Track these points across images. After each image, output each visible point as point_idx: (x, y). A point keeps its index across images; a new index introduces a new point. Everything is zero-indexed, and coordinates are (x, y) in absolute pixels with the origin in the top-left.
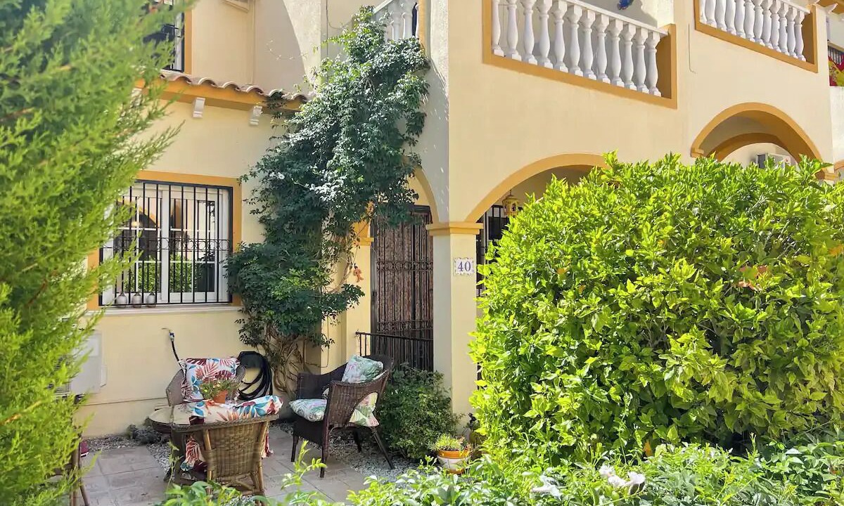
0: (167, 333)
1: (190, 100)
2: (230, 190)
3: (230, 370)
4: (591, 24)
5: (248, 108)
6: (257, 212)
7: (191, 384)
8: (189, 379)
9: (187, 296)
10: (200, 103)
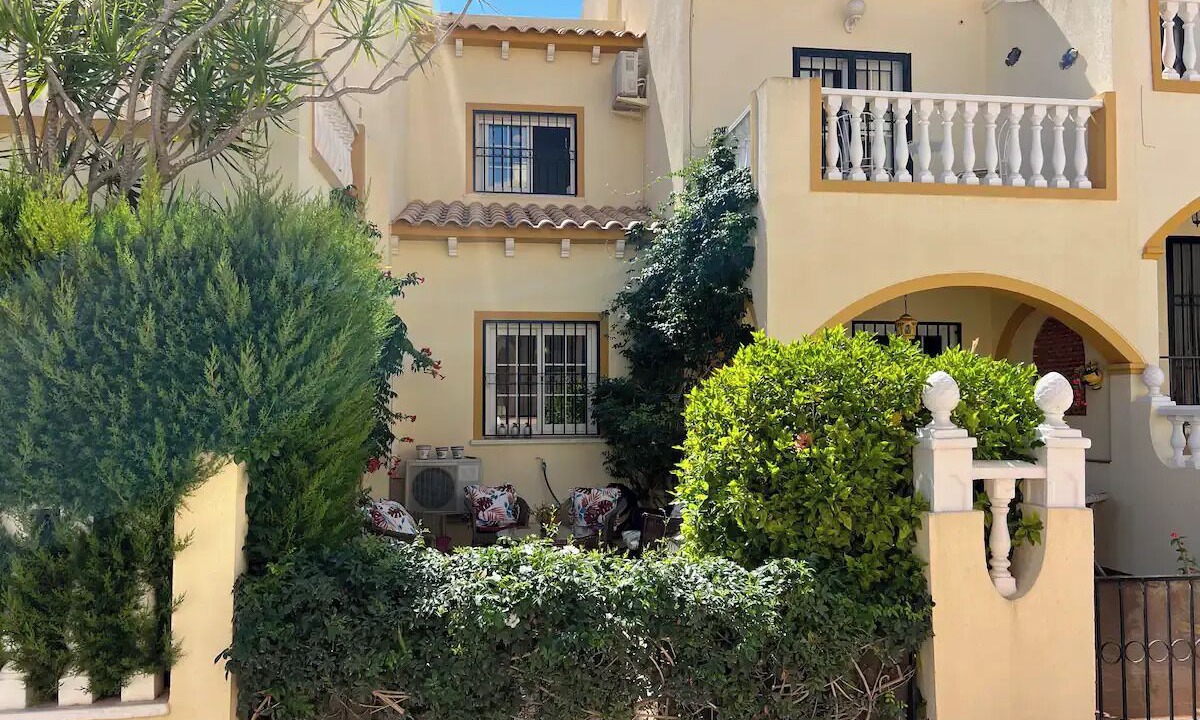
0: (539, 463)
1: (559, 242)
2: (597, 324)
3: (611, 500)
4: (973, 116)
5: (613, 242)
6: (620, 345)
7: (578, 512)
8: (576, 507)
9: (559, 428)
10: (566, 243)
